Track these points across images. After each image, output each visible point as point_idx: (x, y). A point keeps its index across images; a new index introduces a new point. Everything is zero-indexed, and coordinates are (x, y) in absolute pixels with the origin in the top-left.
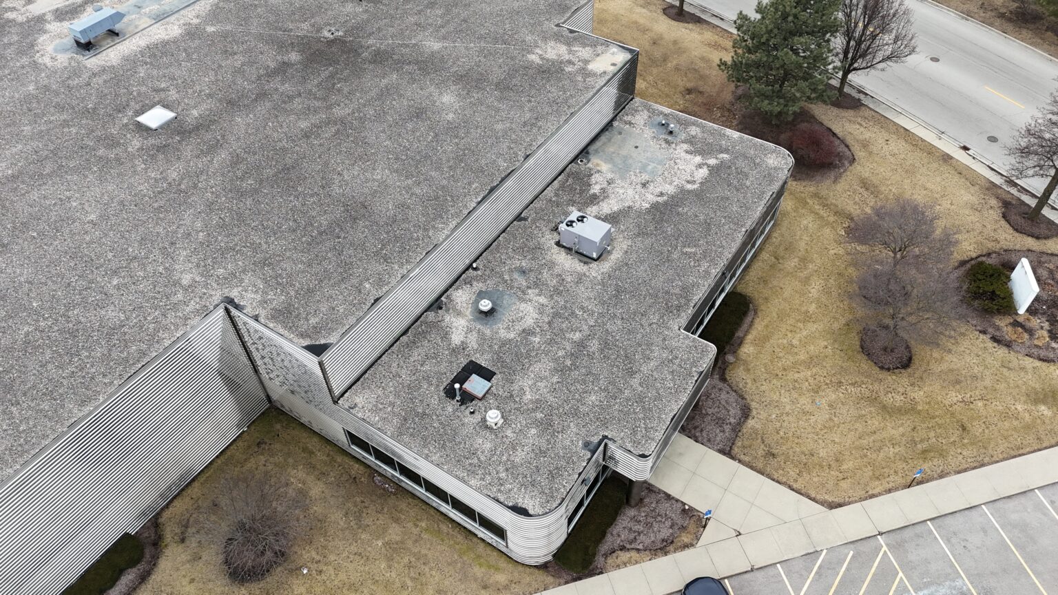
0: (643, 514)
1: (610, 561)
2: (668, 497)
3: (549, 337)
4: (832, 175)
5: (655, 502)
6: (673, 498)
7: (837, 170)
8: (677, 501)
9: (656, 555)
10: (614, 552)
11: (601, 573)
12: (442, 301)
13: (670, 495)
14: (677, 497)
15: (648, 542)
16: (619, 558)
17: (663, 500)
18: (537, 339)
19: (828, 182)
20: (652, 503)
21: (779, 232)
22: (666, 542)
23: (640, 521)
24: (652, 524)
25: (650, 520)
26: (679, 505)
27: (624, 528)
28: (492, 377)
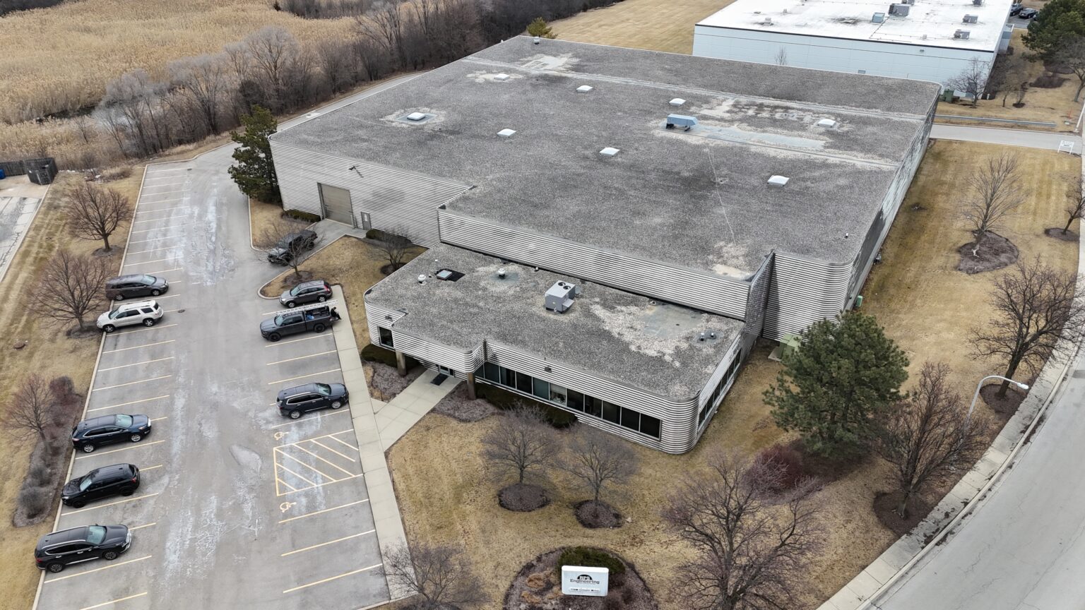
1: (369, 368)
5: (401, 382)
6: (404, 389)
10: (374, 368)
11: (363, 365)
18: (480, 292)
26: (398, 392)
28: (452, 280)
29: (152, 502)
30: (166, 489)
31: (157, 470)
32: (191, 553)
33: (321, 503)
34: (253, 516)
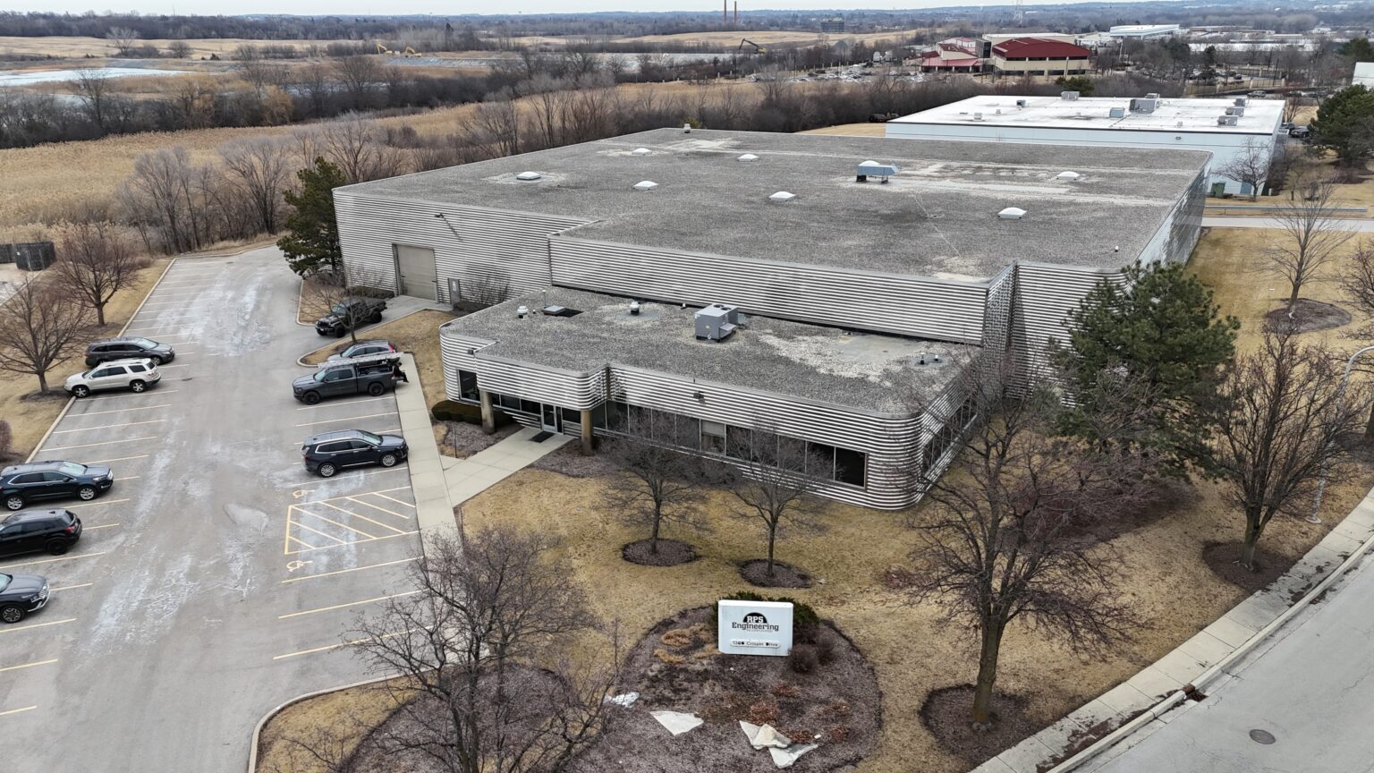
0: (476, 435)
5: (486, 439)
8: (487, 448)
14: (491, 448)
24: (466, 438)
25: (470, 438)
26: (482, 448)
29: (92, 562)
30: (117, 549)
31: (109, 530)
32: (139, 615)
33: (350, 562)
34: (244, 575)
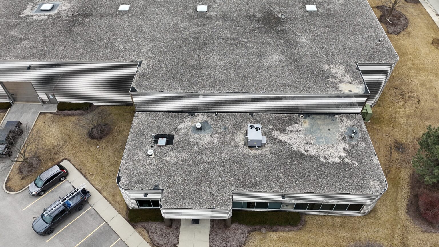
0: (165, 231)
1: (140, 229)
2: (178, 236)
3: (199, 151)
4: (427, 228)
5: (172, 233)
6: (178, 238)
7: (432, 228)
8: (178, 241)
9: (150, 244)
10: (144, 228)
11: (135, 228)
12: (195, 114)
13: (179, 237)
14: (180, 240)
15: (154, 238)
16: (143, 231)
17: (175, 235)
18: (196, 148)
19: (419, 228)
20: (172, 232)
21: (361, 220)
22: (158, 245)
23: (161, 231)
24: (162, 236)
25: (164, 234)
26: (176, 242)
27: (156, 227)
28: (170, 144)
